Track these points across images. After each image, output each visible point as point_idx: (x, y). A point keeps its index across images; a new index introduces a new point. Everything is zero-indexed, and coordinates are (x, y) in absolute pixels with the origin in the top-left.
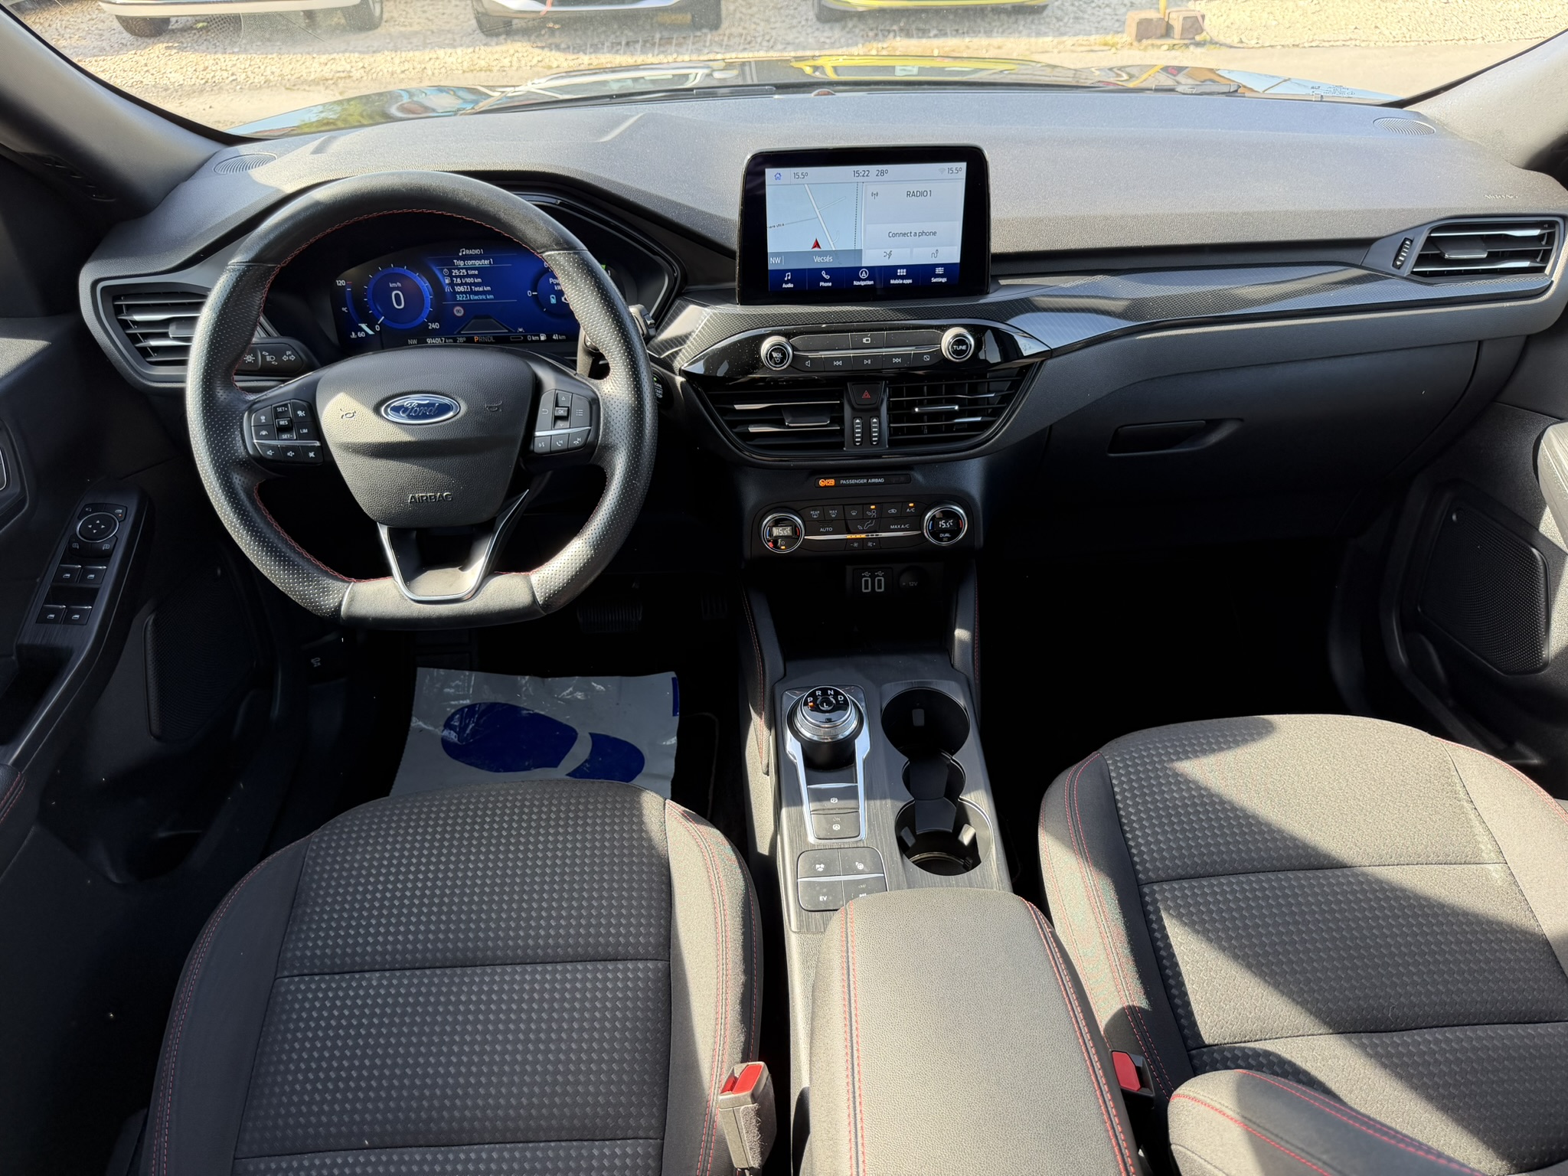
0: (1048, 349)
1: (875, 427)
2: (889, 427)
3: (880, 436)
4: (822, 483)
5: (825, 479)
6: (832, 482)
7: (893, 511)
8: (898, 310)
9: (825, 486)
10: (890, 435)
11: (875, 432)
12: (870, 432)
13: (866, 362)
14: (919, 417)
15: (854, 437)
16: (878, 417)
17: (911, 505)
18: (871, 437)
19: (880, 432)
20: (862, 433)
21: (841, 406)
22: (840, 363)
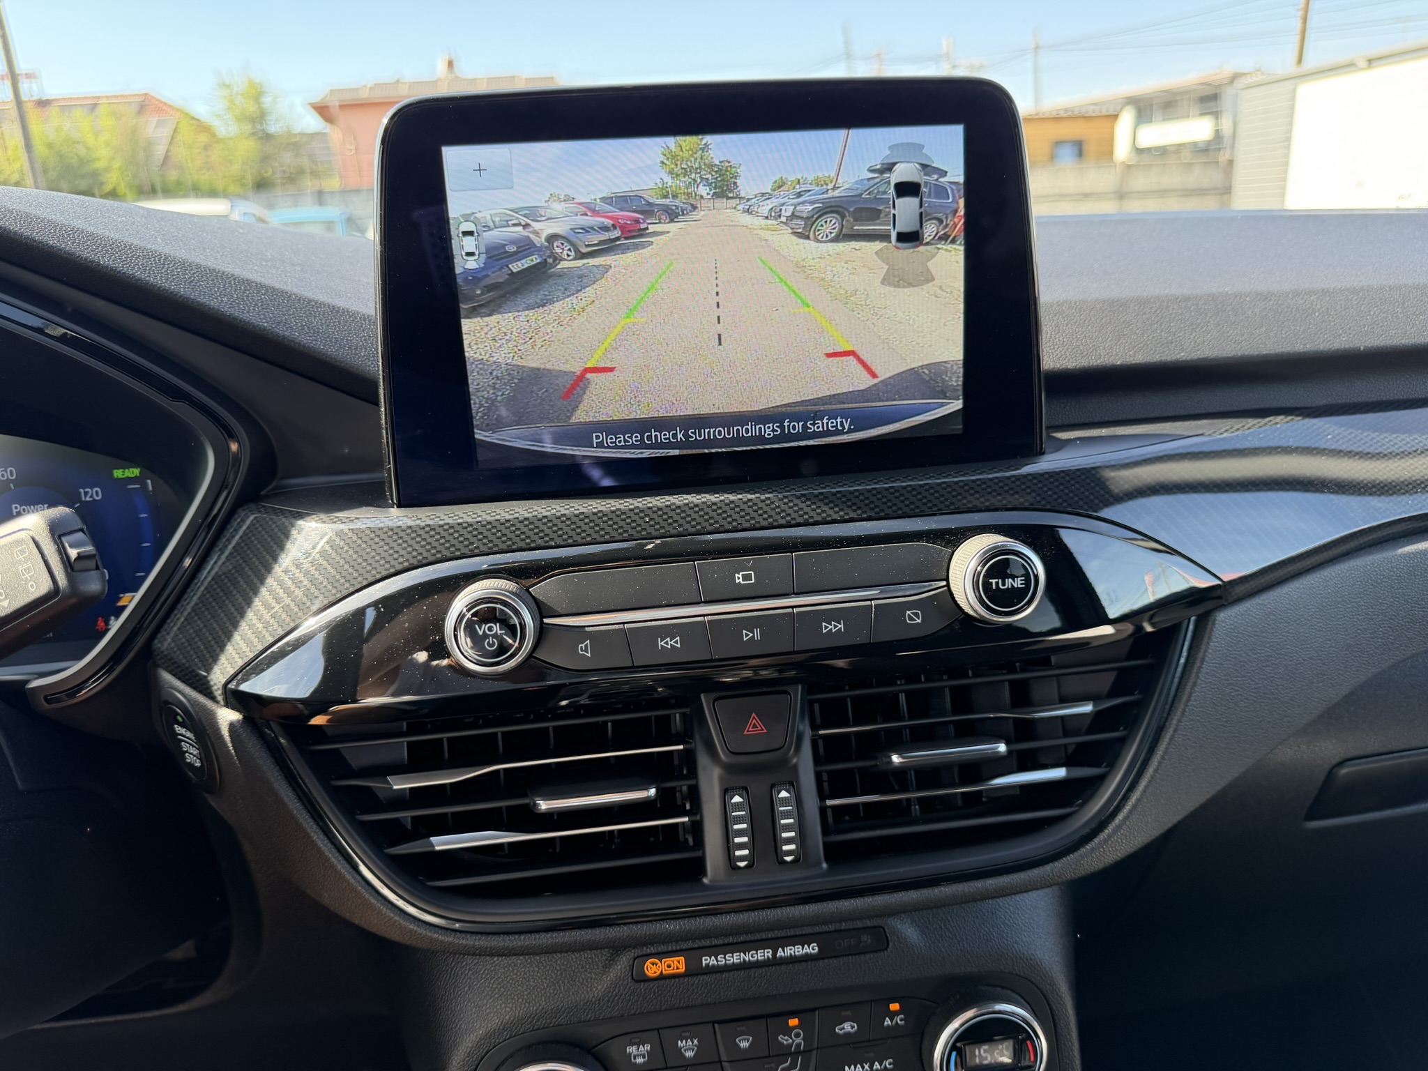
0: (1217, 582)
1: (786, 815)
2: (823, 810)
3: (802, 839)
4: (653, 968)
5: (660, 955)
6: (677, 964)
7: (848, 1027)
8: (823, 498)
9: (662, 977)
10: (826, 831)
11: (787, 828)
12: (774, 828)
13: (746, 635)
14: (900, 777)
15: (729, 848)
16: (792, 784)
17: (894, 1007)
18: (776, 842)
19: (801, 827)
20: (753, 832)
21: (689, 758)
22: (676, 642)
